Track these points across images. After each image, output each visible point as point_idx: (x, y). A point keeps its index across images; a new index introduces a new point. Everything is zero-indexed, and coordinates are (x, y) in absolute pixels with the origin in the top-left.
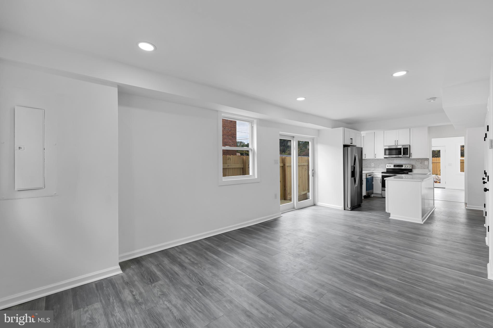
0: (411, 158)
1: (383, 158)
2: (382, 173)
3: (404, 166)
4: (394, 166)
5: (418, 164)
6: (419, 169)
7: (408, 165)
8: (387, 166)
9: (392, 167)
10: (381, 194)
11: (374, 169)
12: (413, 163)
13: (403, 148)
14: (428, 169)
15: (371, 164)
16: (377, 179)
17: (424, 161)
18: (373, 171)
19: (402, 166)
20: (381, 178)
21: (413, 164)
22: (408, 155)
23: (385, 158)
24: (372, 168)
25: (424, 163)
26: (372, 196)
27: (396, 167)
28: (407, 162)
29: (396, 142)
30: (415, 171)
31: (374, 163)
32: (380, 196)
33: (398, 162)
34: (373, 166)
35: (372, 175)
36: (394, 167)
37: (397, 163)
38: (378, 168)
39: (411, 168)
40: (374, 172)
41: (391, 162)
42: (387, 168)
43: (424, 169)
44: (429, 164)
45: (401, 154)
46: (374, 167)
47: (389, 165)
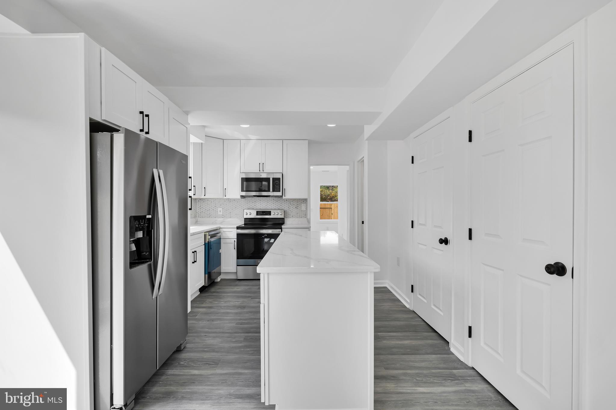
0: (284, 197)
1: (239, 197)
2: (238, 228)
3: (273, 213)
4: (258, 213)
5: (292, 210)
6: (294, 217)
7: (279, 211)
8: (245, 214)
9: (253, 215)
10: (236, 273)
11: (223, 219)
12: (285, 206)
13: (273, 178)
14: (305, 217)
15: (217, 210)
16: (228, 241)
17: (301, 204)
18: (221, 223)
19: (269, 213)
20: (236, 240)
21: (286, 209)
22: (280, 191)
23: (242, 197)
24: (219, 217)
25: (301, 207)
26: (219, 279)
27: (261, 215)
28: (277, 206)
29: (261, 165)
30: (289, 222)
31: (223, 209)
32: (233, 277)
33: (263, 204)
34: (221, 214)
35: (219, 235)
36: (257, 215)
37: (261, 208)
38: (230, 217)
39: (283, 217)
40: (222, 226)
41: (251, 206)
42: (246, 217)
43: (301, 217)
44: (307, 210)
45: (269, 191)
46: (223, 216)
47: (248, 211)
